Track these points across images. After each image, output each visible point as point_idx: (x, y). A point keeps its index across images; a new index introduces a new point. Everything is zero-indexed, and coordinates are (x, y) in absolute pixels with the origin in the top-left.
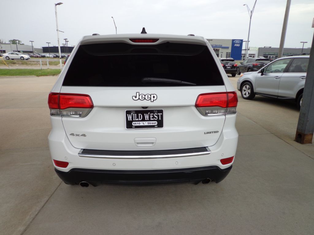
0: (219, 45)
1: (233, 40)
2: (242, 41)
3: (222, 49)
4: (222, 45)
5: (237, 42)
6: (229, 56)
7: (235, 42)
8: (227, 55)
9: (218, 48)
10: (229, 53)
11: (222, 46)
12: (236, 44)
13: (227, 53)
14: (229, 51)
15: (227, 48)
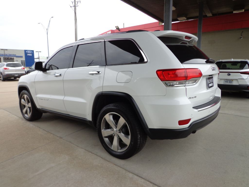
0: (13, 55)
1: (25, 51)
2: (33, 51)
3: (16, 57)
4: (15, 55)
5: (29, 52)
6: (24, 64)
7: (27, 52)
8: (22, 62)
9: (12, 57)
10: (24, 61)
11: (17, 55)
12: (29, 54)
13: (22, 61)
14: (24, 59)
15: (22, 57)
